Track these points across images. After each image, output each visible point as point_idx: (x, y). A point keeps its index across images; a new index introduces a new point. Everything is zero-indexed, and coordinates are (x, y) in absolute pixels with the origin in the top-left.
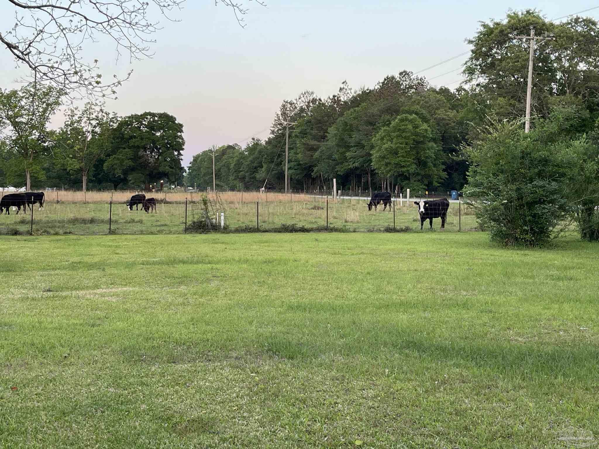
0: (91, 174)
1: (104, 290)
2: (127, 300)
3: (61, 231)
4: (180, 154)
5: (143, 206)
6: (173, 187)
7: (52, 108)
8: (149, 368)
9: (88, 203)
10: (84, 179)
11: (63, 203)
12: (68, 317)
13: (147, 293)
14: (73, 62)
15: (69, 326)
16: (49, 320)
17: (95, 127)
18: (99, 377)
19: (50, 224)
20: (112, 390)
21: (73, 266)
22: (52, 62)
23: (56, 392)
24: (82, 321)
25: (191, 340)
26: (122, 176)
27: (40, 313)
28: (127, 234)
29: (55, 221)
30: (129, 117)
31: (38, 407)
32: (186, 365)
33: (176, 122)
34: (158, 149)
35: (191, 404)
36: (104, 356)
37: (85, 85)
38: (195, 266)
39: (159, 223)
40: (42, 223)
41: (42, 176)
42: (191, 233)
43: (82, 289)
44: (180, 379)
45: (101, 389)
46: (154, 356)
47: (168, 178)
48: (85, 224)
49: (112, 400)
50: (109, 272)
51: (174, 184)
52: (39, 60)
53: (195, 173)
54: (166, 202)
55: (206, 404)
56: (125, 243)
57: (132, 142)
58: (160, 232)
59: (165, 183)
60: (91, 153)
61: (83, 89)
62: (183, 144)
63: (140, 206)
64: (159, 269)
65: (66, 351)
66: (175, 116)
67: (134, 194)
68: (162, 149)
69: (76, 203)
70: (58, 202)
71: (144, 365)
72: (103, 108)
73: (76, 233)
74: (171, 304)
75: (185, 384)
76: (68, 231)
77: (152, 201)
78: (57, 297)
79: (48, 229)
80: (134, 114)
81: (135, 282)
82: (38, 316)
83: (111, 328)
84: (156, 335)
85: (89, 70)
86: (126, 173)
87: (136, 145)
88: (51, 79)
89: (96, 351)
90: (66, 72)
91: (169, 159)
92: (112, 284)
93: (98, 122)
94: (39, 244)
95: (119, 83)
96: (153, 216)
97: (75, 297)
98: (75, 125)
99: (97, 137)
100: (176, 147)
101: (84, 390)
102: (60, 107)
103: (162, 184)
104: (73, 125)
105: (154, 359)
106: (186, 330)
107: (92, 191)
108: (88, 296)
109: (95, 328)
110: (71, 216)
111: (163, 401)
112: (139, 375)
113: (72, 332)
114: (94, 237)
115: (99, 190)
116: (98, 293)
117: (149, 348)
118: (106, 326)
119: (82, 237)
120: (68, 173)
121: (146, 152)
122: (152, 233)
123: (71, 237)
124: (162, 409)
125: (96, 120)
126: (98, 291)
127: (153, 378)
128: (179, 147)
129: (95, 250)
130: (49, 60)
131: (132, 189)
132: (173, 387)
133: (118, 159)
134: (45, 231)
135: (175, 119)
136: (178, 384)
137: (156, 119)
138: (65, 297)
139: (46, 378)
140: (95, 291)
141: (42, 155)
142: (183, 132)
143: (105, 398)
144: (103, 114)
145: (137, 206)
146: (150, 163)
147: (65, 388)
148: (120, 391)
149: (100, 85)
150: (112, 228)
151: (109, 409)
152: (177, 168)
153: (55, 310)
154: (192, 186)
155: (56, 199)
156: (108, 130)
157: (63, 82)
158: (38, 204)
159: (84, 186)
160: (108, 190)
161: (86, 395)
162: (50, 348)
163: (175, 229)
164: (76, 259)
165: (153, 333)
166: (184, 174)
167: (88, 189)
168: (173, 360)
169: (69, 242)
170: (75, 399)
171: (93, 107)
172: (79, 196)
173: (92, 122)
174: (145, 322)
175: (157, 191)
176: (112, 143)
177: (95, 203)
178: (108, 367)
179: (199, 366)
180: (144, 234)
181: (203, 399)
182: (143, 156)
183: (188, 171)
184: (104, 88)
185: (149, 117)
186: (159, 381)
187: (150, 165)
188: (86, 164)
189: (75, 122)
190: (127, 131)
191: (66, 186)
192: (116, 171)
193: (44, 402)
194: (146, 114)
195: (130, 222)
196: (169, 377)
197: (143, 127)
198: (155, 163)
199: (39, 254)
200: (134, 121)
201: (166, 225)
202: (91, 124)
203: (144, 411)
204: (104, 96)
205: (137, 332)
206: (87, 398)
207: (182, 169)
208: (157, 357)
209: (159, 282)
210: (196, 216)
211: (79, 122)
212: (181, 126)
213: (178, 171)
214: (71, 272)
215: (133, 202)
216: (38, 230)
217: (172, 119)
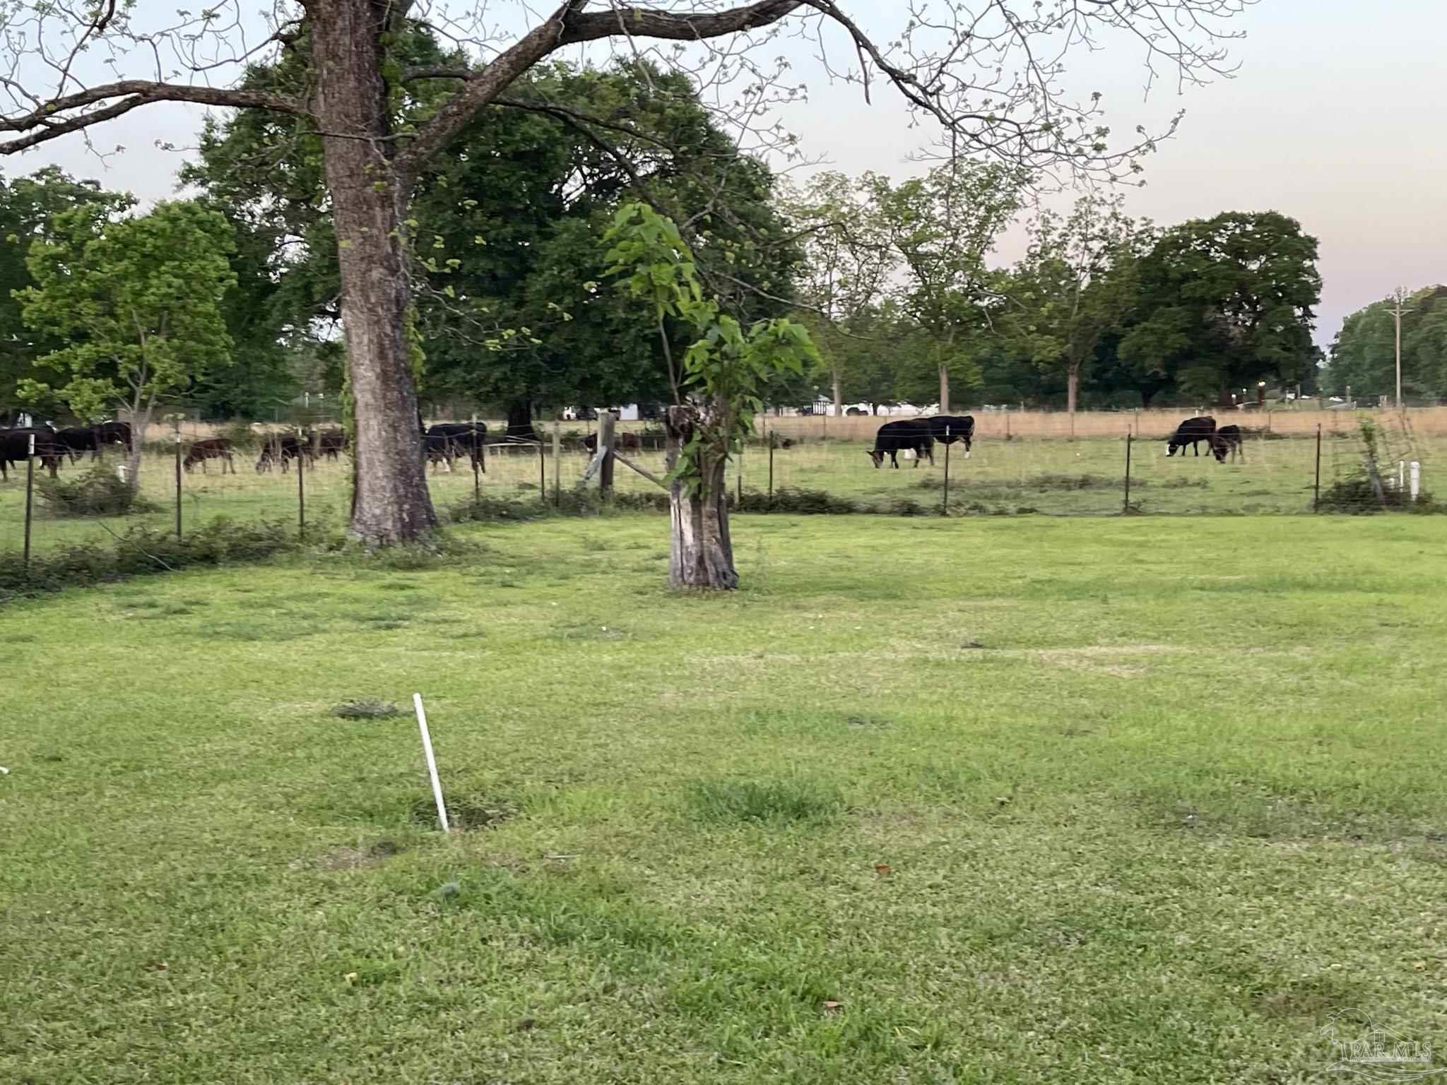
0: (1088, 369)
1: (1104, 650)
2: (1157, 674)
3: (1011, 507)
4: (1308, 314)
5: (1211, 446)
6: (1292, 396)
7: (998, 217)
8: (1201, 844)
9: (1078, 439)
10: (1072, 383)
11: (1020, 440)
12: (1014, 709)
13: (1209, 661)
14: (1041, 102)
15: (1014, 730)
16: (971, 715)
17: (1098, 256)
18: (1077, 858)
19: (986, 491)
20: (1107, 890)
21: (1036, 590)
22: (991, 106)
23: (976, 885)
24: (1045, 721)
25: (1311, 782)
26: (1163, 373)
27: (952, 697)
28: (1168, 514)
29: (999, 483)
30: (1182, 228)
31: (933, 916)
32: (1295, 846)
33: (1301, 234)
34: (1253, 305)
35: (1303, 943)
36: (1093, 808)
37: (1068, 155)
38: (1335, 595)
39: (1247, 488)
40: (969, 488)
41: (975, 380)
42: (1330, 511)
43: (1053, 644)
44: (1277, 878)
45: (1081, 887)
46: (1215, 816)
47: (1278, 375)
48: (1069, 489)
49: (1105, 915)
50: (1118, 606)
51: (1292, 390)
52: (962, 104)
53: (1347, 360)
54: (1272, 436)
55: (1342, 948)
56: (1162, 536)
57: (1187, 289)
58: (1250, 510)
59: (1269, 387)
60: (1087, 321)
61: (1065, 166)
62: (1318, 288)
63: (1203, 445)
64: (1241, 602)
65: (1003, 790)
66: (1296, 218)
67: (1188, 417)
68: (1264, 302)
69: (1050, 440)
70: (1009, 438)
71: (1189, 836)
72: (1118, 210)
73: (1046, 511)
74: (1265, 690)
75: (1291, 891)
76: (1027, 506)
77: (1233, 434)
78: (992, 661)
79: (982, 502)
80: (1193, 219)
81: (1179, 633)
82: (945, 703)
83: (1112, 740)
84: (1223, 765)
85: (1080, 120)
86: (1172, 365)
87: (1198, 295)
88: (989, 146)
89: (1074, 796)
90: (1024, 128)
91: (1280, 328)
92: (1123, 635)
93: (1105, 243)
94: (959, 536)
95: (1150, 144)
96: (1236, 471)
97: (1033, 664)
98: (1052, 255)
99: (1102, 281)
100: (1301, 298)
101: (1041, 885)
102: (1018, 214)
103: (1261, 392)
104: (1047, 253)
105: (1217, 824)
106: (1300, 758)
107: (1090, 409)
108: (1065, 663)
109: (1077, 739)
110: (1037, 471)
111: (1230, 930)
112: (1175, 861)
113: (1020, 745)
114: (1088, 520)
115: (1107, 408)
116: (1089, 654)
117: (1203, 795)
118: (1103, 735)
119: (1059, 520)
120: (1034, 370)
121: (1222, 312)
122: (1230, 513)
123: (1033, 519)
124: (1229, 950)
125: (1103, 238)
126: (1088, 651)
127: (1210, 869)
128: (1307, 295)
129: (1087, 552)
130: (986, 103)
131: (1186, 403)
132: (1258, 896)
133: (1153, 331)
134: (975, 507)
135: (1298, 225)
136: (1271, 891)
137: (1249, 228)
138: (1011, 663)
139: (956, 851)
140: (1082, 651)
141: (977, 328)
142: (1317, 258)
143: (1088, 910)
144: (1120, 224)
145: (1195, 446)
146: (1232, 339)
147: (998, 877)
148: (1124, 896)
149: (1104, 153)
150: (1132, 499)
151: (1098, 937)
152: (1301, 349)
153: (986, 693)
154: (1341, 394)
155: (1004, 432)
156: (1131, 262)
157: (1016, 152)
158: (959, 445)
159: (1072, 401)
160: (1128, 407)
161: (1046, 897)
162: (969, 780)
163: (1292, 502)
164: (1044, 573)
165: (1216, 758)
166: (1320, 364)
167: (1079, 408)
168: (1261, 830)
169: (1030, 534)
170: (1019, 905)
171: (1095, 208)
172: (1058, 422)
173: (1092, 244)
174: (1198, 732)
175: (1248, 409)
176: (1139, 293)
177: (1093, 438)
178: (1100, 836)
179: (1330, 851)
180: (1210, 515)
181: (1336, 934)
182: (1214, 323)
183: (1329, 356)
184: (1112, 161)
185: (1231, 225)
186: (1223, 880)
187: (1232, 343)
188: (1075, 345)
189: (1052, 247)
190: (1175, 263)
191: (1030, 401)
192: (1147, 363)
193: (947, 906)
194: (1224, 218)
195: (1175, 486)
196: (1250, 873)
197: (1216, 251)
198: (1245, 338)
199: (958, 560)
200: (1194, 236)
201: (1266, 493)
202: (1090, 250)
203: (1182, 950)
204: (1114, 179)
205: (1175, 754)
206: (1048, 904)
207: (1315, 350)
208: (1222, 819)
209: (1239, 634)
210: (1344, 471)
211: (1060, 245)
212: (1313, 242)
213: (1303, 356)
214: (1025, 605)
215: (1184, 437)
216: (959, 504)
217: (1289, 227)
